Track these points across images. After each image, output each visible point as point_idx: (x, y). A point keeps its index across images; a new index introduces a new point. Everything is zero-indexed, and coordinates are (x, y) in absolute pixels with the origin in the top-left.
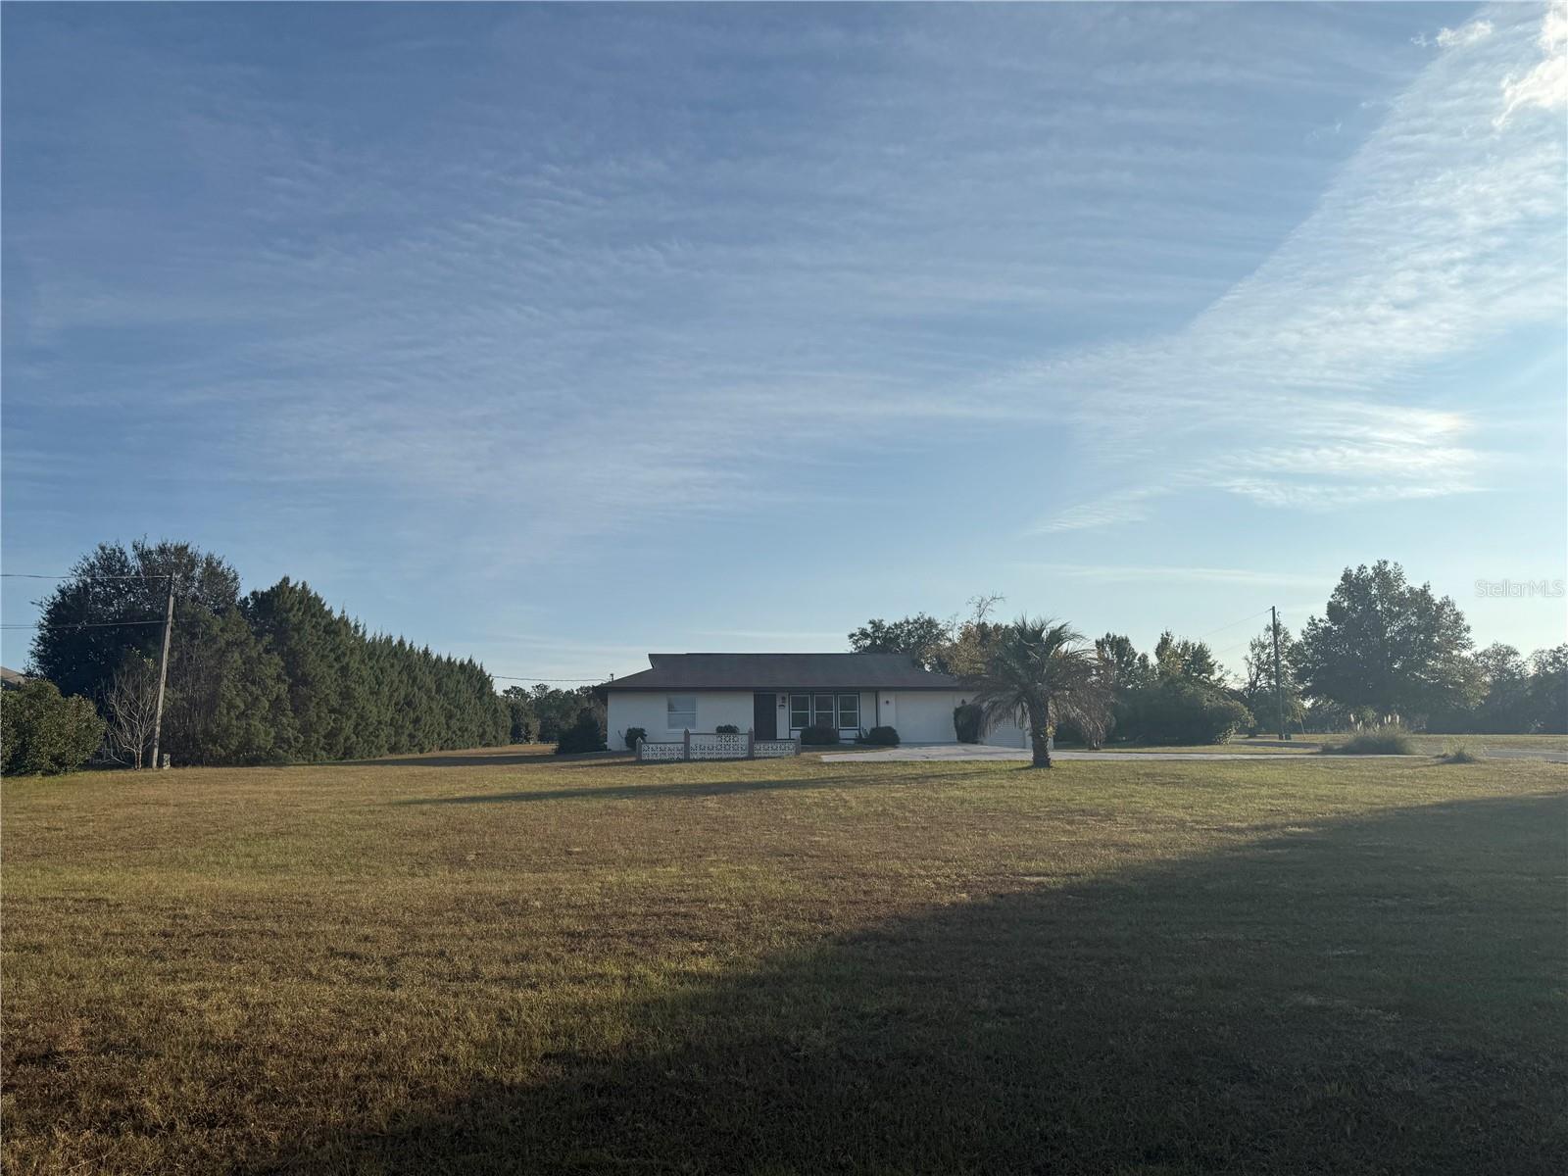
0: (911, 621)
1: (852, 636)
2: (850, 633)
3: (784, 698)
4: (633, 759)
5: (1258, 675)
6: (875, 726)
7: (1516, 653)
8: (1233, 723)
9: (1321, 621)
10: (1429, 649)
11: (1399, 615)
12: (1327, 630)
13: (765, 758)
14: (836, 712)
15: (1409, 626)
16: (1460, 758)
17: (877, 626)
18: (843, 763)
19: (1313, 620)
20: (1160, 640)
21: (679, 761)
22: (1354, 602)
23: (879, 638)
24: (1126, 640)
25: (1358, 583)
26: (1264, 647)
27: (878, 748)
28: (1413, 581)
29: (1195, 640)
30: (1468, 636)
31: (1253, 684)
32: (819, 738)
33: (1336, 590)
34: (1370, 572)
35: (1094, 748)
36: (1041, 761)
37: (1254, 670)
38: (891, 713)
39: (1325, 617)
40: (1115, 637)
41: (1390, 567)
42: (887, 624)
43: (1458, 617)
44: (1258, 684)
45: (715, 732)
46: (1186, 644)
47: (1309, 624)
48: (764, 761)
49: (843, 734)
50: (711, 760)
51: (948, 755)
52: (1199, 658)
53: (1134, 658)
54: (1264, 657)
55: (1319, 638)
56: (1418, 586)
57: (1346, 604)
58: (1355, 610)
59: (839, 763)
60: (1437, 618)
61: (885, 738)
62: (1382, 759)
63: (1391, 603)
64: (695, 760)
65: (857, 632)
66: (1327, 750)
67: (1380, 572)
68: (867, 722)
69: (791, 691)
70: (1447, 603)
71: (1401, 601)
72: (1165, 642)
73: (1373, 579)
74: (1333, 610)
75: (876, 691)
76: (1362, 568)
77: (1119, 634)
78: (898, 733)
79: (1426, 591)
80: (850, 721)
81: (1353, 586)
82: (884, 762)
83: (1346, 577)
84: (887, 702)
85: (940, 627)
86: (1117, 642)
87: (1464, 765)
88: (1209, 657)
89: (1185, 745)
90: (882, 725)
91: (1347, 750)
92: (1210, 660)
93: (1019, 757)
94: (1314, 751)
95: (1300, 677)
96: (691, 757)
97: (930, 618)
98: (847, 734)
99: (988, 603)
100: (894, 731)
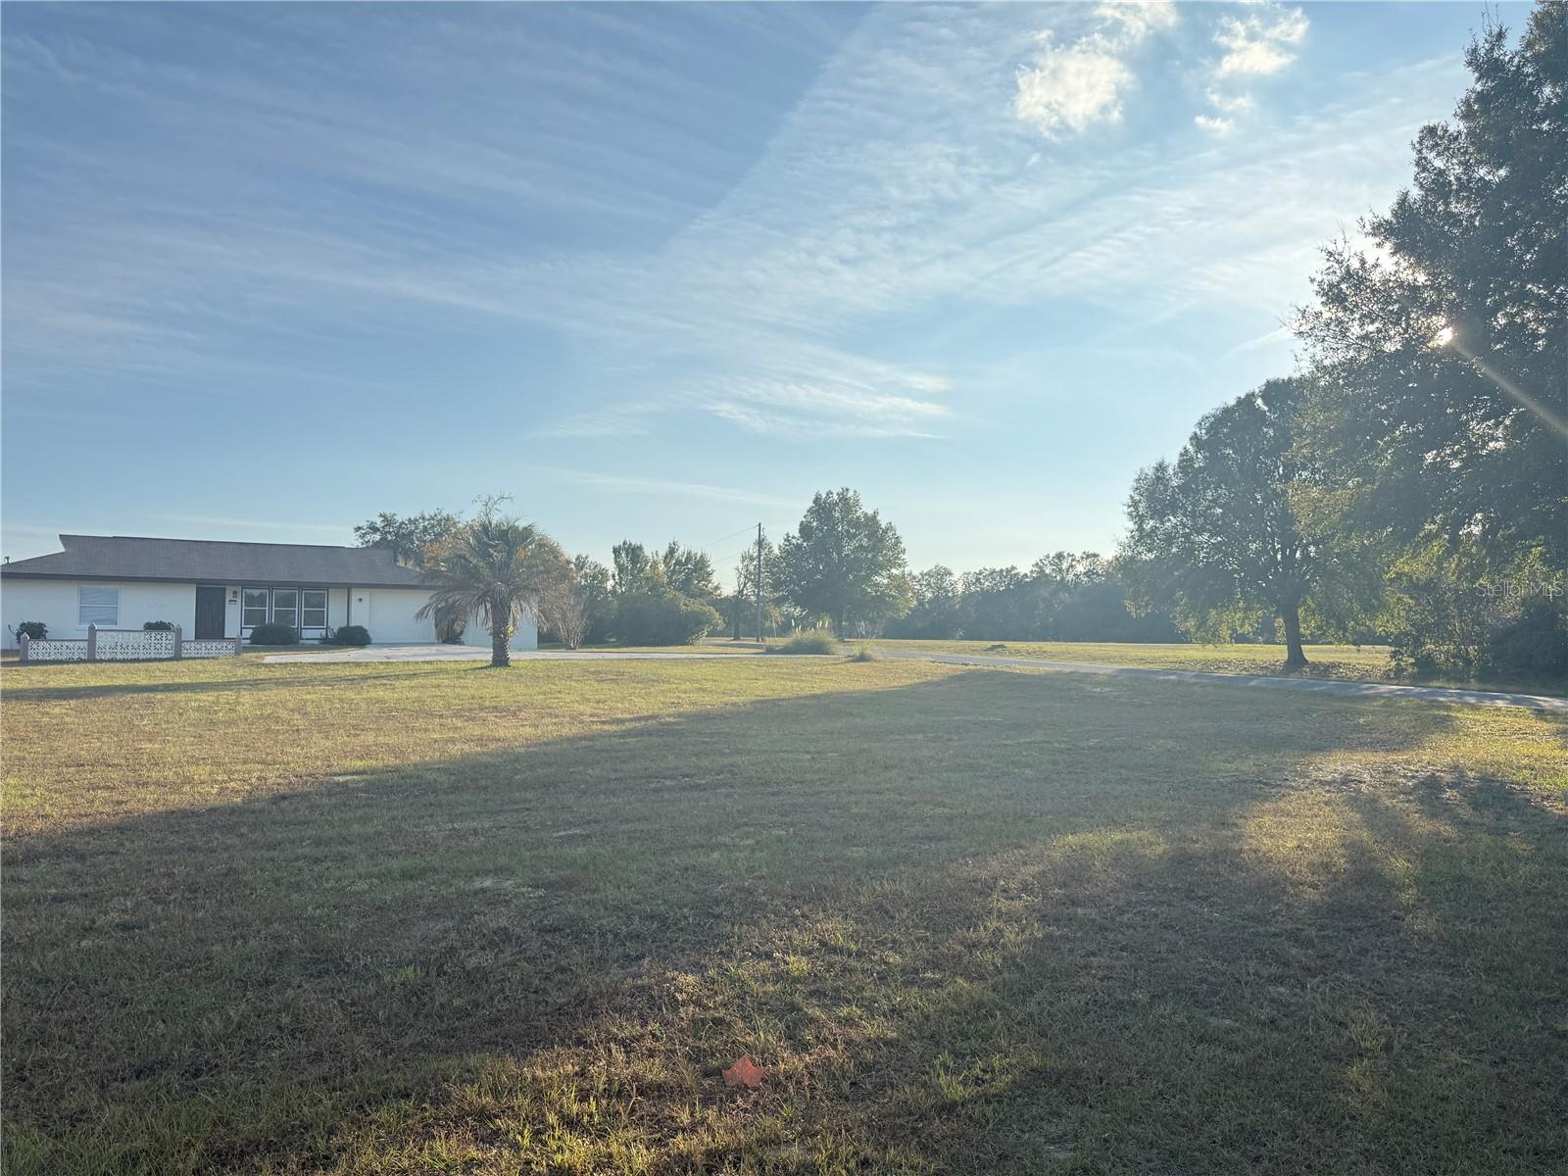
0: (427, 517)
1: (358, 529)
2: (356, 526)
3: (235, 592)
4: (17, 659)
5: (745, 584)
6: (344, 624)
7: (951, 574)
8: (707, 625)
9: (794, 537)
10: (876, 567)
11: (854, 536)
12: (798, 547)
13: (195, 658)
14: (300, 610)
15: (861, 546)
16: (862, 658)
17: (388, 521)
18: (286, 664)
19: (788, 537)
20: (668, 549)
21: (80, 661)
22: (821, 523)
23: (389, 532)
24: (640, 548)
25: (825, 506)
26: (752, 559)
27: (336, 649)
28: (867, 507)
29: (697, 550)
30: (904, 557)
31: (741, 592)
32: (273, 636)
33: (808, 511)
34: (836, 497)
35: (571, 648)
36: (500, 660)
37: (742, 580)
38: (364, 611)
39: (797, 535)
40: (630, 544)
41: (850, 494)
42: (399, 519)
43: (898, 541)
44: (745, 592)
45: (143, 629)
46: (689, 553)
47: (785, 540)
48: (190, 662)
49: (306, 634)
50: (124, 661)
51: (414, 656)
52: (698, 567)
53: (646, 565)
54: (751, 568)
55: (791, 552)
56: (870, 512)
57: (815, 524)
58: (821, 530)
59: (280, 664)
60: (881, 540)
61: (354, 637)
62: (806, 658)
63: (849, 525)
64: (101, 661)
65: (365, 525)
66: (770, 651)
67: (843, 497)
68: (336, 619)
69: (246, 584)
70: (890, 527)
71: (856, 524)
72: (672, 551)
73: (837, 504)
74: (805, 529)
75: (349, 587)
76: (829, 493)
77: (635, 542)
78: (369, 633)
79: (875, 517)
80: (317, 619)
81: (822, 508)
82: (334, 663)
83: (817, 500)
84: (360, 600)
85: (460, 525)
86: (633, 549)
87: (862, 664)
88: (708, 566)
89: (658, 645)
90: (352, 624)
91: (786, 651)
92: (709, 569)
93: (479, 657)
94: (759, 651)
95: (776, 587)
96: (98, 657)
97: (448, 516)
98: (311, 633)
99: (495, 503)
100: (366, 631)
